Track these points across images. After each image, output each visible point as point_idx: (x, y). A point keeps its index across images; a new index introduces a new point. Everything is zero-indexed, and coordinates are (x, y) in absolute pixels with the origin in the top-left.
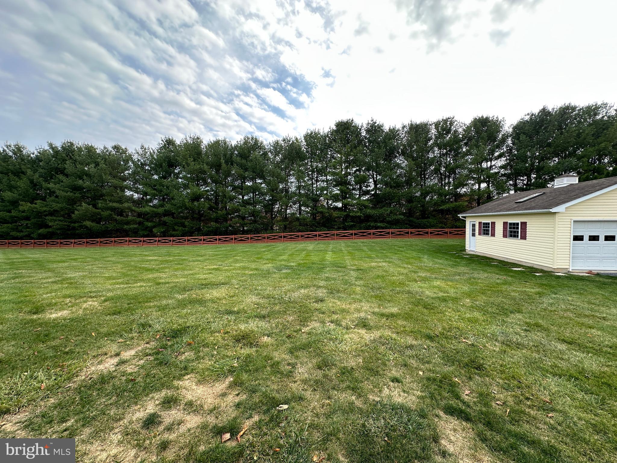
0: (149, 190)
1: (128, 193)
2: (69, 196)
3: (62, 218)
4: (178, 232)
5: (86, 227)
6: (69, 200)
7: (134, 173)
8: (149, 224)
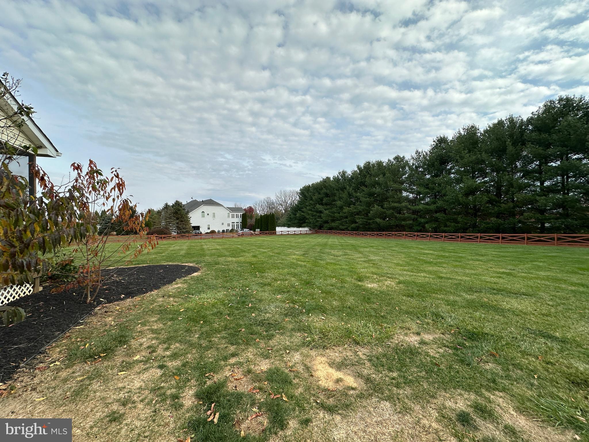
0: (422, 190)
1: (405, 194)
2: (367, 201)
3: (363, 217)
4: (450, 228)
5: (377, 223)
6: (367, 203)
7: (409, 176)
8: (422, 220)
